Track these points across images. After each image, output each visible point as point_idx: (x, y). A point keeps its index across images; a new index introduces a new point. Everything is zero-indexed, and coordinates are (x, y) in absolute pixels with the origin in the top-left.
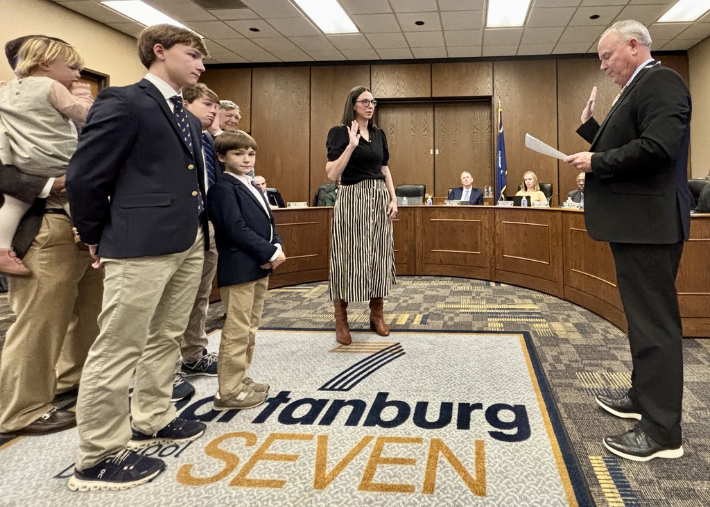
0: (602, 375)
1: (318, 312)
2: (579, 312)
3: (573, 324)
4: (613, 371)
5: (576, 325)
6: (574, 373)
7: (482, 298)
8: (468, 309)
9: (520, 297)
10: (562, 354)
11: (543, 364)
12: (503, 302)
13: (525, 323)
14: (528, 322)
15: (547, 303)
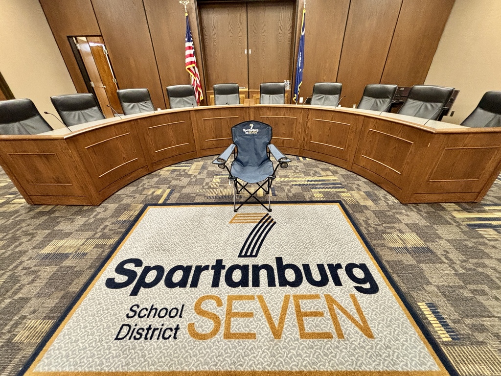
0: (398, 236)
1: (205, 187)
2: (363, 182)
3: (364, 192)
4: (403, 233)
5: (366, 193)
6: (382, 235)
7: (300, 171)
8: (296, 181)
9: (323, 170)
10: (369, 219)
11: (361, 228)
12: (314, 175)
13: (335, 193)
14: (337, 192)
15: (341, 175)
